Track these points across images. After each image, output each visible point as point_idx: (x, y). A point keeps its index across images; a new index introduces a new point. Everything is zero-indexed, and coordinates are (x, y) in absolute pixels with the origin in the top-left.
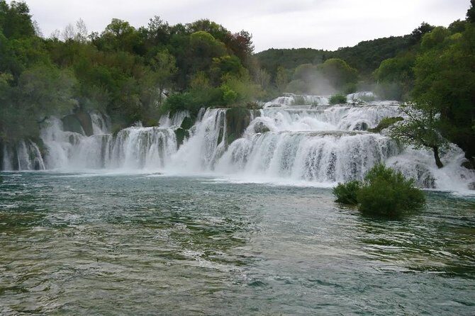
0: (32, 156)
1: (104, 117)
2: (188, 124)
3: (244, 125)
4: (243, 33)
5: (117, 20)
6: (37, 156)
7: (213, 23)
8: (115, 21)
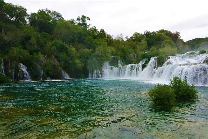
0: (97, 74)
1: (123, 61)
2: (147, 62)
3: (163, 62)
4: (177, 32)
5: (136, 33)
6: (99, 73)
7: (166, 30)
8: (135, 33)
